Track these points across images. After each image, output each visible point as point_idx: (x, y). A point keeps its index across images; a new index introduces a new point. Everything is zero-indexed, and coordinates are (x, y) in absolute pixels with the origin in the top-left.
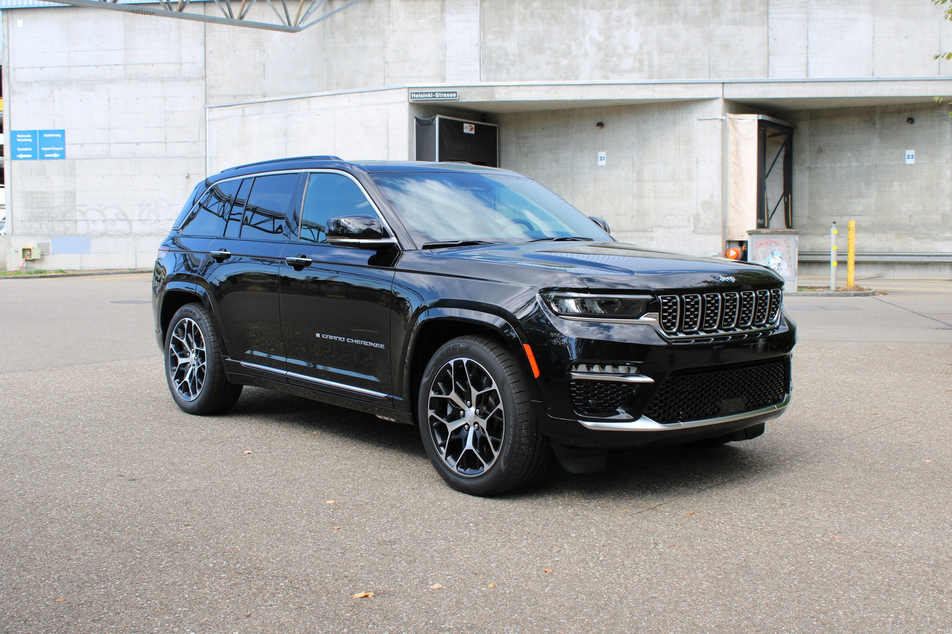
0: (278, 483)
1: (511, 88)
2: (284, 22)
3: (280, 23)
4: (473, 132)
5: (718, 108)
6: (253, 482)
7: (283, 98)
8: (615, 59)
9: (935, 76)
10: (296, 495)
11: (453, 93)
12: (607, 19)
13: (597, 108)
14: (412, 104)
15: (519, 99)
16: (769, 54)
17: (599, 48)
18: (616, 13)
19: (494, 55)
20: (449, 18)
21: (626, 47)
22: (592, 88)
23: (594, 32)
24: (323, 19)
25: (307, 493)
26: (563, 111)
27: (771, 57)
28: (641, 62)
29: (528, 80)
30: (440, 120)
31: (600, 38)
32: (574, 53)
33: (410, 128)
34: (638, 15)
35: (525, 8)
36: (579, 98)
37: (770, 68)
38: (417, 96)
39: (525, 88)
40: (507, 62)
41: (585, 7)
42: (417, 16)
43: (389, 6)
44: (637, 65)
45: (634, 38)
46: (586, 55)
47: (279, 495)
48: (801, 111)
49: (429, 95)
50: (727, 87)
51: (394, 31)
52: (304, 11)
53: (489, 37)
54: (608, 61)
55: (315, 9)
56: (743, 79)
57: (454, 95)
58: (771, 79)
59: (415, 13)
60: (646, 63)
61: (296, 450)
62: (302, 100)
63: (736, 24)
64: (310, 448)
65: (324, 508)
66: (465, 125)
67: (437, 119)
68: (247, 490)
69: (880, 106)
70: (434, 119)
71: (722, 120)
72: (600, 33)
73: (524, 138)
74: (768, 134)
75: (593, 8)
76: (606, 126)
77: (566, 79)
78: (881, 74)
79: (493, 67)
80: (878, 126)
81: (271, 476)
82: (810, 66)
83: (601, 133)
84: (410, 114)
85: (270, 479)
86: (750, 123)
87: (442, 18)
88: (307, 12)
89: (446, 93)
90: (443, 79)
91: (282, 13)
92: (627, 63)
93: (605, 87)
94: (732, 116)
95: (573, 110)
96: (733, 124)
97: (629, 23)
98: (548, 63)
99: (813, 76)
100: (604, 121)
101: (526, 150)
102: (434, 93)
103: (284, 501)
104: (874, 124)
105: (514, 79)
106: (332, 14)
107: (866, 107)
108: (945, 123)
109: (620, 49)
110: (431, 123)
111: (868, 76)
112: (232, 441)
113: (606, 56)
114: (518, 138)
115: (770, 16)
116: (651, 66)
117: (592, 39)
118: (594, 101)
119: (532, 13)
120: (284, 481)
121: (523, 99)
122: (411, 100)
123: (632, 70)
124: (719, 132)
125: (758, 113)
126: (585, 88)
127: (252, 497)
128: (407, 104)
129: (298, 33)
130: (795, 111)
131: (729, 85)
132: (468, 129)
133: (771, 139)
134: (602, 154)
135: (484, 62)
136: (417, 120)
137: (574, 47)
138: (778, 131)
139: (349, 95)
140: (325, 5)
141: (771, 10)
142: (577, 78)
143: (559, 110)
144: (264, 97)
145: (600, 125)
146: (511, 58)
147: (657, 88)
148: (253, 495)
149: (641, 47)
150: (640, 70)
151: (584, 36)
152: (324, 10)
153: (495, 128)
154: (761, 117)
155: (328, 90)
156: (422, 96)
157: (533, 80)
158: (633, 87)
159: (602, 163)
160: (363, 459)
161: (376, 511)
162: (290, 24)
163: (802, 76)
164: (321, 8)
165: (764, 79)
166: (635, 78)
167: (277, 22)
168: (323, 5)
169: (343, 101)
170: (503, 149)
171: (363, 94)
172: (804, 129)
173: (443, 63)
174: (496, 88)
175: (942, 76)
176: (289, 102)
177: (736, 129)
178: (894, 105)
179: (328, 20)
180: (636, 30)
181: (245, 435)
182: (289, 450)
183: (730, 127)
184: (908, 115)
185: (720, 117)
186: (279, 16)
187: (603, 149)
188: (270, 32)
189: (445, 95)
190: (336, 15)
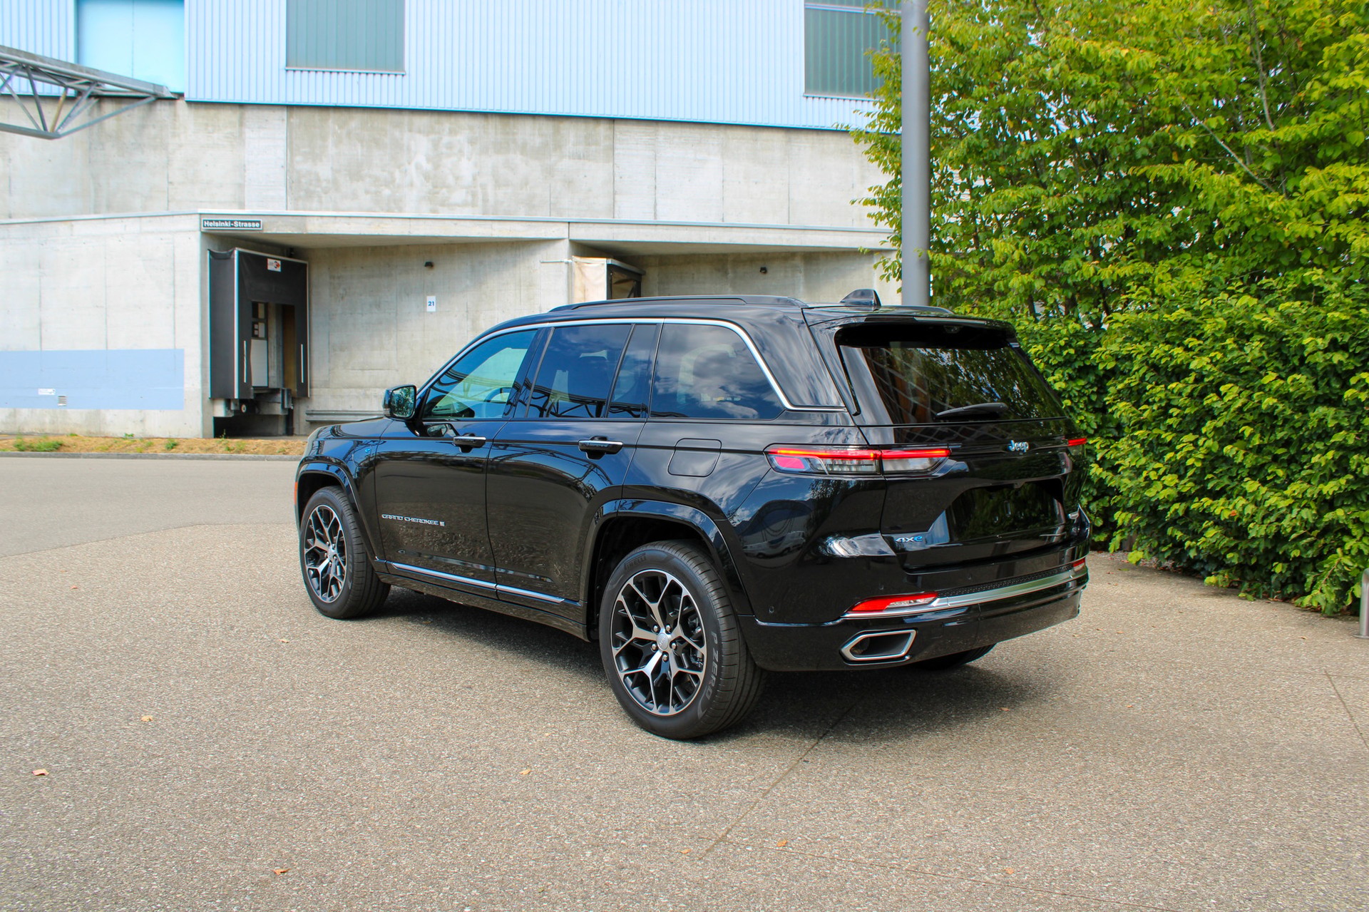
0: (107, 841)
1: (325, 219)
2: (37, 125)
3: (31, 126)
4: (279, 269)
5: (563, 249)
6: (61, 843)
7: (36, 219)
8: (444, 190)
9: (785, 224)
10: (146, 868)
11: (255, 222)
12: (436, 145)
13: (425, 245)
14: (204, 234)
15: (335, 232)
16: (614, 194)
17: (427, 177)
18: (446, 139)
19: (303, 180)
20: (249, 134)
21: (457, 178)
22: (421, 222)
23: (421, 159)
24: (90, 125)
25: (164, 863)
26: (386, 247)
27: (617, 197)
28: (474, 195)
29: (343, 211)
30: (240, 254)
31: (428, 167)
32: (397, 181)
33: (203, 263)
34: (472, 142)
35: (340, 127)
36: (406, 233)
37: (616, 208)
38: (211, 224)
39: (343, 219)
40: (319, 189)
41: (410, 131)
42: (210, 129)
43: (175, 115)
44: (470, 198)
45: (466, 168)
46: (411, 185)
47: (113, 872)
48: (650, 256)
49: (226, 224)
50: (573, 227)
51: (181, 146)
52: (64, 114)
53: (298, 158)
54: (437, 193)
55: (79, 112)
56: (588, 218)
57: (257, 225)
58: (617, 219)
59: (207, 125)
60: (480, 197)
61: (121, 759)
62: (62, 224)
63: (579, 158)
64: (145, 755)
65: (204, 898)
66: (269, 261)
67: (236, 253)
68: (53, 864)
69: (733, 254)
70: (232, 253)
71: (567, 263)
72: (428, 160)
73: (339, 278)
74: (614, 281)
75: (420, 132)
76: (435, 267)
77: (388, 211)
78: (730, 220)
79: (302, 193)
80: (731, 275)
81: (91, 825)
82: (658, 207)
83: (430, 275)
84: (202, 246)
85: (90, 832)
86: (598, 267)
87: (241, 134)
88: (69, 116)
89: (247, 222)
90: (242, 205)
91: (35, 114)
92: (459, 196)
93: (437, 222)
94: (578, 259)
95: (397, 247)
96: (580, 269)
97: (461, 151)
98: (367, 192)
99: (662, 219)
100: (433, 260)
101: (341, 291)
102: (232, 222)
103: (126, 886)
104: (726, 273)
105: (327, 209)
106: (100, 121)
107: (717, 255)
108: (799, 274)
109: (450, 180)
110: (228, 258)
111: (718, 222)
112: (9, 749)
113: (435, 187)
114: (332, 277)
115: (616, 152)
116: (485, 201)
117: (418, 167)
118: (424, 237)
119: (349, 134)
120: (116, 834)
121: (341, 232)
122: (203, 229)
123: (465, 204)
124: (565, 277)
125: (607, 257)
126: (413, 222)
127: (66, 884)
128: (199, 234)
129: (56, 141)
130: (643, 257)
131: (575, 225)
132: (273, 265)
133: (618, 285)
134: (431, 298)
135: (291, 187)
136: (212, 253)
137: (397, 174)
138: (625, 277)
139: (125, 220)
140: (92, 109)
141: (617, 146)
142: (401, 210)
143: (381, 247)
144: (10, 217)
145: (429, 265)
146: (324, 184)
147: (496, 225)
148: (68, 878)
149: (474, 179)
150: (474, 205)
151: (409, 163)
152: (90, 114)
153: (305, 266)
154: (610, 261)
155: (96, 213)
156: (217, 224)
157: (349, 210)
158: (468, 223)
159: (431, 309)
160: (238, 771)
161: (295, 893)
162: (45, 128)
163: (649, 218)
164: (86, 112)
165: (609, 219)
166: (467, 213)
167: (29, 125)
168: (89, 108)
169: (116, 227)
170: (314, 291)
171: (143, 219)
172: (653, 275)
173: (241, 186)
174: (308, 219)
175: (792, 225)
176: (44, 225)
177: (582, 273)
178: (746, 254)
179: (96, 127)
180: (469, 159)
181: (30, 733)
182: (110, 761)
183: (576, 271)
184: (761, 265)
185: (566, 260)
186: (31, 117)
187: (432, 293)
188: (18, 137)
189: (246, 225)
190: (106, 121)
